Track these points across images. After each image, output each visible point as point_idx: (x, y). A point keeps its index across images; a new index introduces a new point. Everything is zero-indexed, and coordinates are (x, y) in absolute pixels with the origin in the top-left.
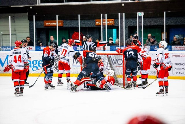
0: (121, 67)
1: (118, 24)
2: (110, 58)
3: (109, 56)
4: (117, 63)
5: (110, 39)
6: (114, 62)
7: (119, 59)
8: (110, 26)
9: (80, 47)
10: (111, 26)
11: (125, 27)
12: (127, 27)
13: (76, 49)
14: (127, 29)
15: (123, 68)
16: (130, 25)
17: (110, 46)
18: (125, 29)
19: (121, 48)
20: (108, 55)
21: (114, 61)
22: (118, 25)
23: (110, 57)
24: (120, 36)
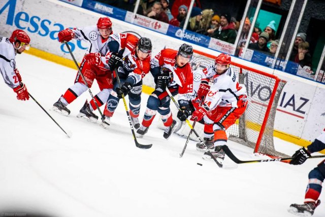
0: (264, 105)
1: (290, 6)
2: (245, 79)
3: (244, 71)
4: (256, 93)
5: (263, 37)
6: (252, 91)
7: (265, 87)
8: (268, 4)
9: (184, 31)
10: (272, 5)
11: (303, 18)
12: (309, 19)
13: (174, 34)
14: (307, 23)
15: (266, 108)
16: (316, 16)
17: (252, 51)
18: (302, 21)
19: (278, 64)
20: (241, 70)
21: (252, 86)
22: (289, 8)
23: (247, 75)
24: (285, 35)
